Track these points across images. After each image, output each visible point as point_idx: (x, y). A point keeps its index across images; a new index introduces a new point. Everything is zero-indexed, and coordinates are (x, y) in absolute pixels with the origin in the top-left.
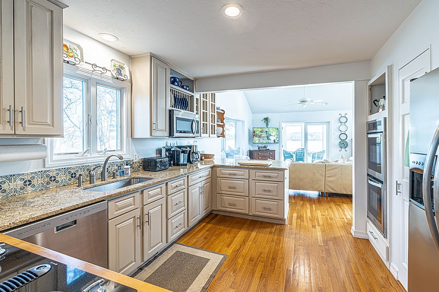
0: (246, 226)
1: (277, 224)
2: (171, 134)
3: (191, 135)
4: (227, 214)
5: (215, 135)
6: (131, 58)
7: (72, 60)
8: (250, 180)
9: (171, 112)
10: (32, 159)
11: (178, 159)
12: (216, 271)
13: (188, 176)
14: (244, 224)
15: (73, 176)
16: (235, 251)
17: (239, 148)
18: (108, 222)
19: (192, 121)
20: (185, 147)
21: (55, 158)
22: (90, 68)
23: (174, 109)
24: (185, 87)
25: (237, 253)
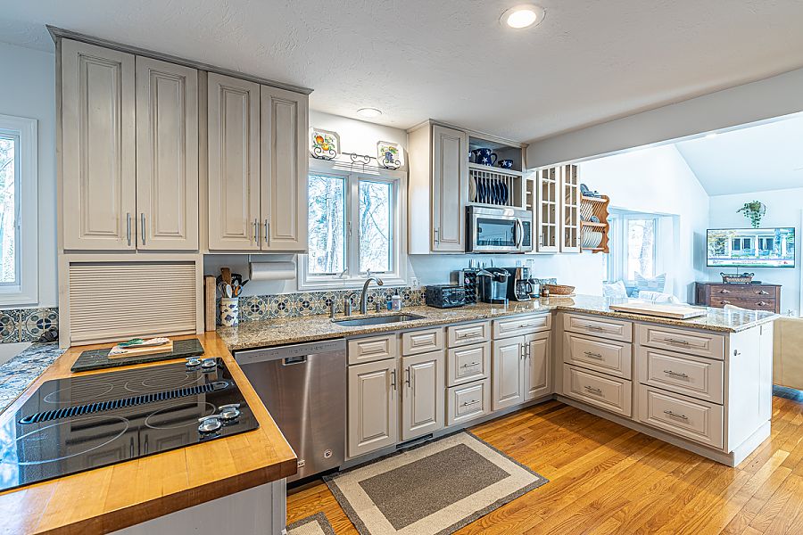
0: (619, 441)
1: (706, 460)
2: (468, 248)
3: (513, 249)
4: (587, 410)
5: (577, 249)
6: (407, 133)
7: (327, 154)
8: (636, 345)
9: (469, 210)
10: (287, 279)
11: (488, 291)
12: (512, 497)
13: (493, 321)
14: (616, 436)
15: (329, 303)
16: (568, 478)
17: (663, 277)
18: (347, 368)
19: (515, 223)
20: (501, 271)
21: (308, 278)
22: (347, 159)
23: (474, 204)
24: (505, 163)
25: (569, 483)
